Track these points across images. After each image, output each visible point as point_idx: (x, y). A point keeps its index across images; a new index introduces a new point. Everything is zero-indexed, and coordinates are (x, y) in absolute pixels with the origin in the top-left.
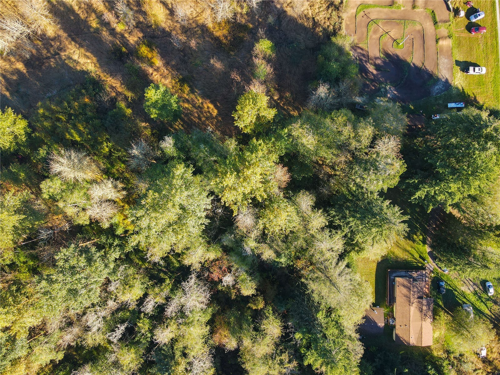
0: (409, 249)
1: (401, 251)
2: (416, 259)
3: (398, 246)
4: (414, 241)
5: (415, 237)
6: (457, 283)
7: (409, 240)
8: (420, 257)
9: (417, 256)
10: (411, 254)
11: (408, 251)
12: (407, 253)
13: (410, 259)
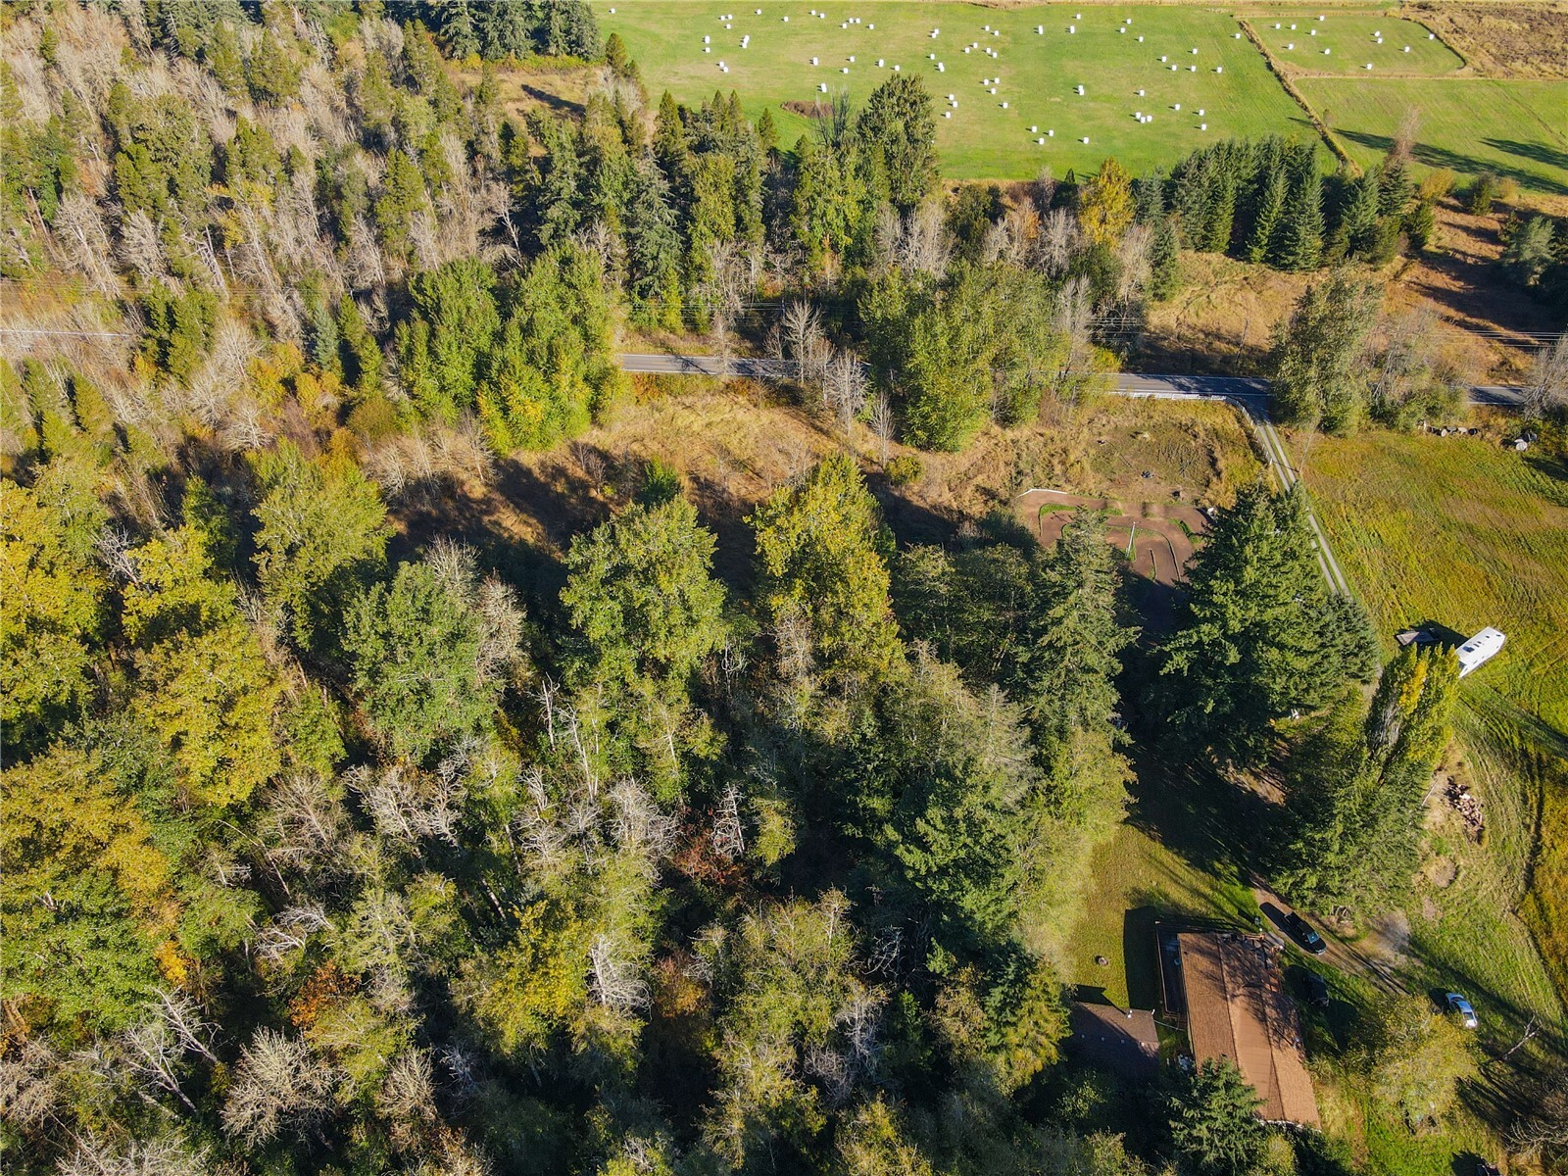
0: (1208, 891)
1: (1187, 893)
2: (1229, 917)
3: (1176, 882)
4: (1217, 875)
5: (1217, 865)
6: (1361, 990)
7: (1204, 871)
8: (1241, 913)
9: (1229, 908)
10: (1213, 903)
11: (1205, 896)
12: (1203, 901)
13: (1213, 916)
